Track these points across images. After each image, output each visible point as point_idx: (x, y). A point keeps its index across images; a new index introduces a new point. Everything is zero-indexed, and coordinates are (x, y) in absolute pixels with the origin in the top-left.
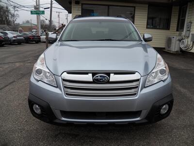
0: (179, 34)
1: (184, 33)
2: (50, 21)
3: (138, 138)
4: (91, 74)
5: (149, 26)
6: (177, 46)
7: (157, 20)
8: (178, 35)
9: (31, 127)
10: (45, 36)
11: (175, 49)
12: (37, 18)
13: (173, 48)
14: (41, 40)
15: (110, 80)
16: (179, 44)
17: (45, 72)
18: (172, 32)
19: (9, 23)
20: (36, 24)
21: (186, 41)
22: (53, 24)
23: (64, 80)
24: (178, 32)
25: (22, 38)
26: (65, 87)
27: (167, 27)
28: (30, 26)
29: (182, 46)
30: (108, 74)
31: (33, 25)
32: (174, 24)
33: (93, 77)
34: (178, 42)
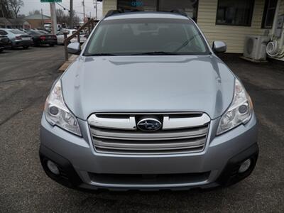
0: (266, 32)
1: (272, 32)
2: (71, 11)
3: (204, 205)
4: (134, 118)
5: (219, 21)
6: (261, 51)
7: (232, 10)
8: (263, 34)
9: (45, 188)
10: (63, 36)
11: (258, 56)
12: (51, 8)
13: (256, 54)
14: (58, 41)
15: (163, 128)
16: (265, 48)
17: (63, 112)
18: (255, 30)
19: (8, 14)
20: (50, 16)
21: (275, 44)
22: (75, 16)
23: (92, 127)
24: (264, 30)
25: (29, 39)
26: (94, 137)
27: (247, 22)
28: (40, 18)
29: (269, 52)
30: (161, 117)
31: (45, 18)
32: (257, 17)
33: (136, 123)
34: (263, 45)
